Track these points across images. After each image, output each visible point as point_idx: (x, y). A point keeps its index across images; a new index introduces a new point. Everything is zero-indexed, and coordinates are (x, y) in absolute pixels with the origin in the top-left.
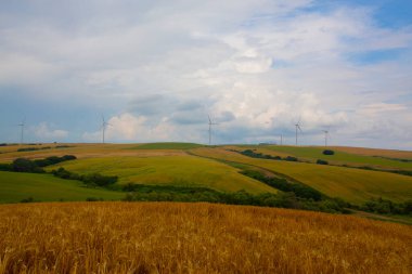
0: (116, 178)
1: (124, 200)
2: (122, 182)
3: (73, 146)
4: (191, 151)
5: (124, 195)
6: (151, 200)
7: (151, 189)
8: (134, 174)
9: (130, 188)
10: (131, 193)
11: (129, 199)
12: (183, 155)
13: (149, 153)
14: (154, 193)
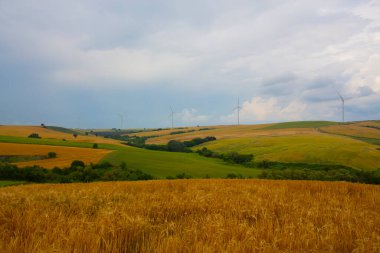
0: (252, 156)
1: (261, 177)
2: (256, 159)
3: (213, 128)
4: (323, 129)
5: (260, 171)
6: (286, 177)
7: (285, 166)
8: (268, 152)
9: (265, 165)
10: (266, 171)
11: (264, 176)
12: (314, 134)
13: (281, 132)
14: (288, 170)
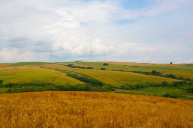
0: (2, 81)
1: (7, 92)
2: (5, 83)
4: (42, 66)
5: (7, 89)
6: (22, 91)
7: (22, 85)
8: (12, 78)
9: (10, 85)
10: (10, 89)
11: (10, 92)
12: (38, 68)
13: (20, 68)
14: (24, 88)
